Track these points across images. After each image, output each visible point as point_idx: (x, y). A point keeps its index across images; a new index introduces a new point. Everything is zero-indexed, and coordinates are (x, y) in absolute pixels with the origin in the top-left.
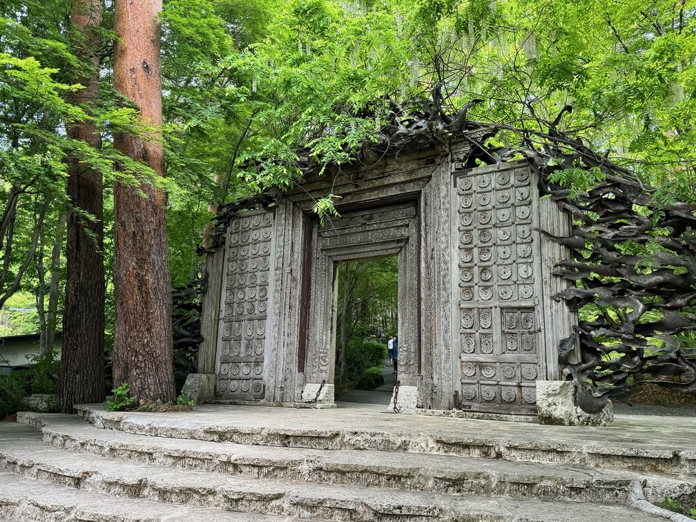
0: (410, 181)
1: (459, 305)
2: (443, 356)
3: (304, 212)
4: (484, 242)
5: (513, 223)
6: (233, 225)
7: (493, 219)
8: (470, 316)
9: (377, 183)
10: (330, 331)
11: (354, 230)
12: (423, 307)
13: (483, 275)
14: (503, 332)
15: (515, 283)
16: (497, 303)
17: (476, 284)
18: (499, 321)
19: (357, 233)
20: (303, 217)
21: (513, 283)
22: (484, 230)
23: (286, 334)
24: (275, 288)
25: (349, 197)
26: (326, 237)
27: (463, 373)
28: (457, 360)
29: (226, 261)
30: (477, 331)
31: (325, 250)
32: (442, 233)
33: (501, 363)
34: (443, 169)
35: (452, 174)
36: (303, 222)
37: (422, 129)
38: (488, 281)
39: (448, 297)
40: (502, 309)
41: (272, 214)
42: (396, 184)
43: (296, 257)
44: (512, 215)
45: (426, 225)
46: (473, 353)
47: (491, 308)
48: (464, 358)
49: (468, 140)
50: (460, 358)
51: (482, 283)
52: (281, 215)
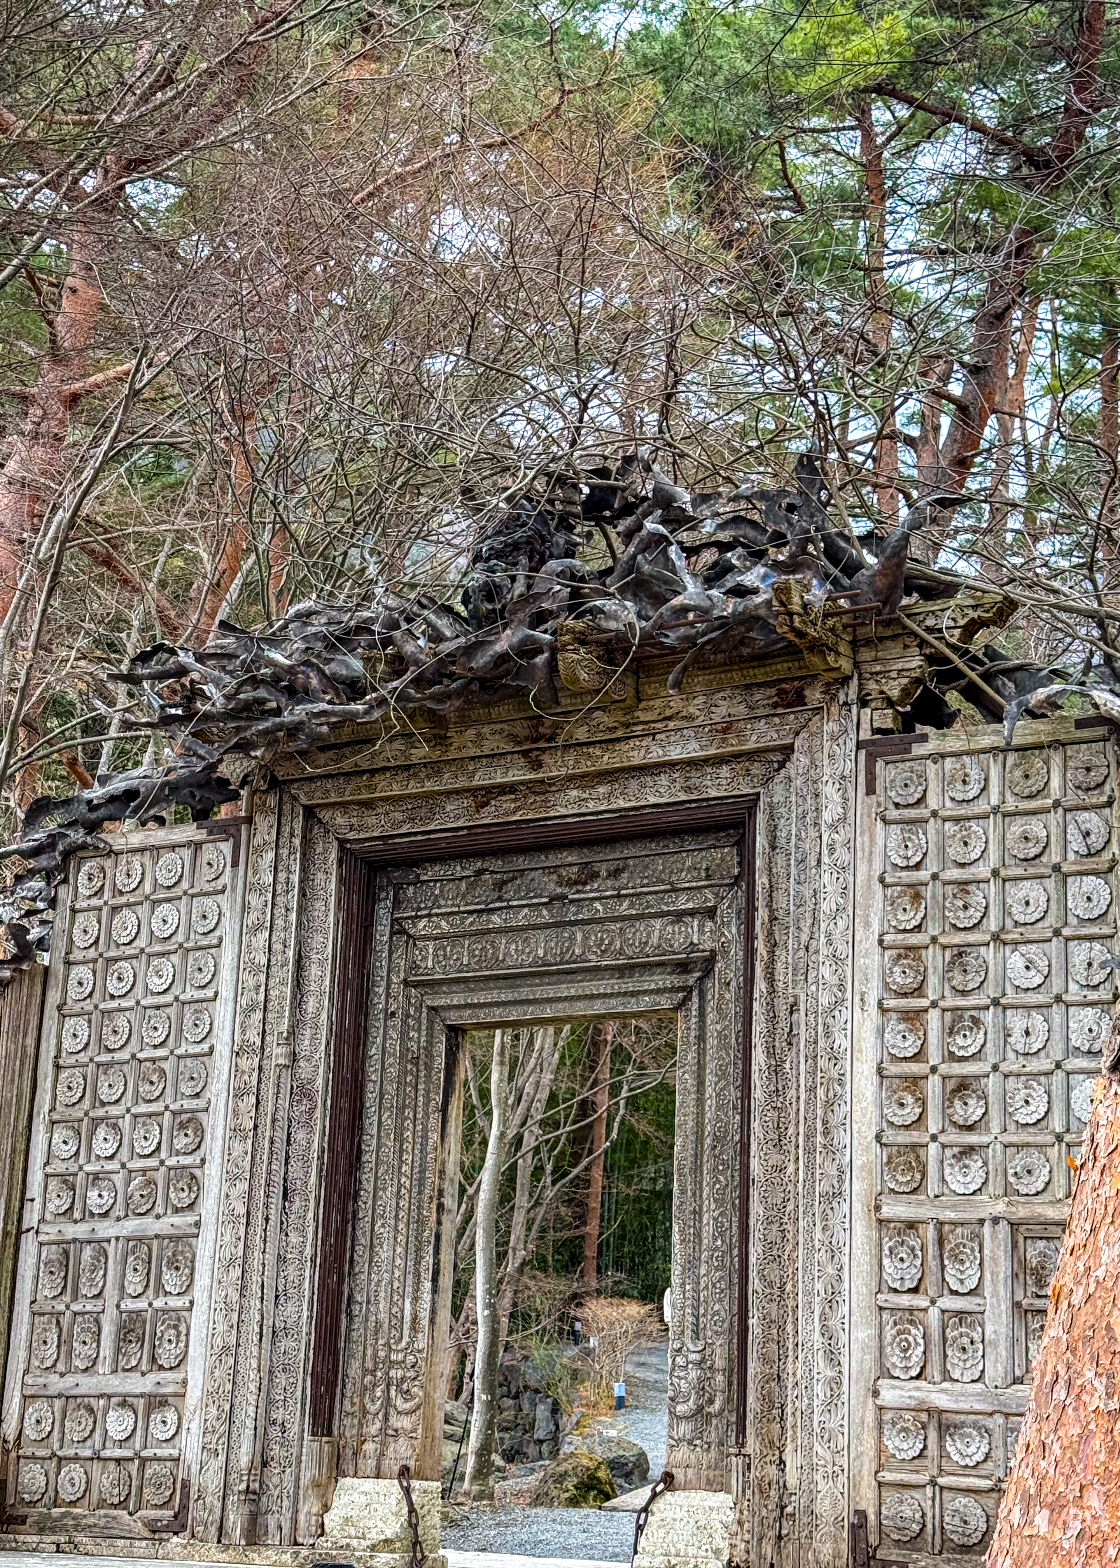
0: (720, 760)
1: (878, 1208)
2: (819, 1389)
3: (342, 842)
4: (964, 993)
5: (1057, 933)
6: (82, 878)
7: (993, 912)
8: (913, 1249)
9: (607, 760)
10: (428, 1285)
11: (522, 918)
12: (756, 1209)
13: (958, 1104)
14: (1017, 1305)
15: (1059, 1138)
16: (1000, 1208)
17: (934, 1138)
18: (1004, 1267)
19: (535, 927)
20: (340, 862)
21: (1050, 1139)
22: (960, 952)
23: (270, 1294)
24: (231, 1123)
25: (507, 803)
26: (425, 938)
27: (880, 1449)
28: (865, 1403)
29: (51, 1012)
30: (933, 1302)
31: (417, 985)
32: (824, 951)
33: (1007, 1415)
34: (830, 727)
35: (859, 745)
36: (341, 880)
37: (758, 599)
38: (970, 1128)
39: (841, 1181)
40: (1014, 1226)
41: (226, 847)
42: (672, 765)
43: (311, 1005)
44: (1053, 906)
45: (773, 919)
46: (918, 1377)
47: (981, 1222)
48: (890, 1395)
49: (916, 635)
50: (876, 1393)
51: (953, 1137)
52: (259, 851)
